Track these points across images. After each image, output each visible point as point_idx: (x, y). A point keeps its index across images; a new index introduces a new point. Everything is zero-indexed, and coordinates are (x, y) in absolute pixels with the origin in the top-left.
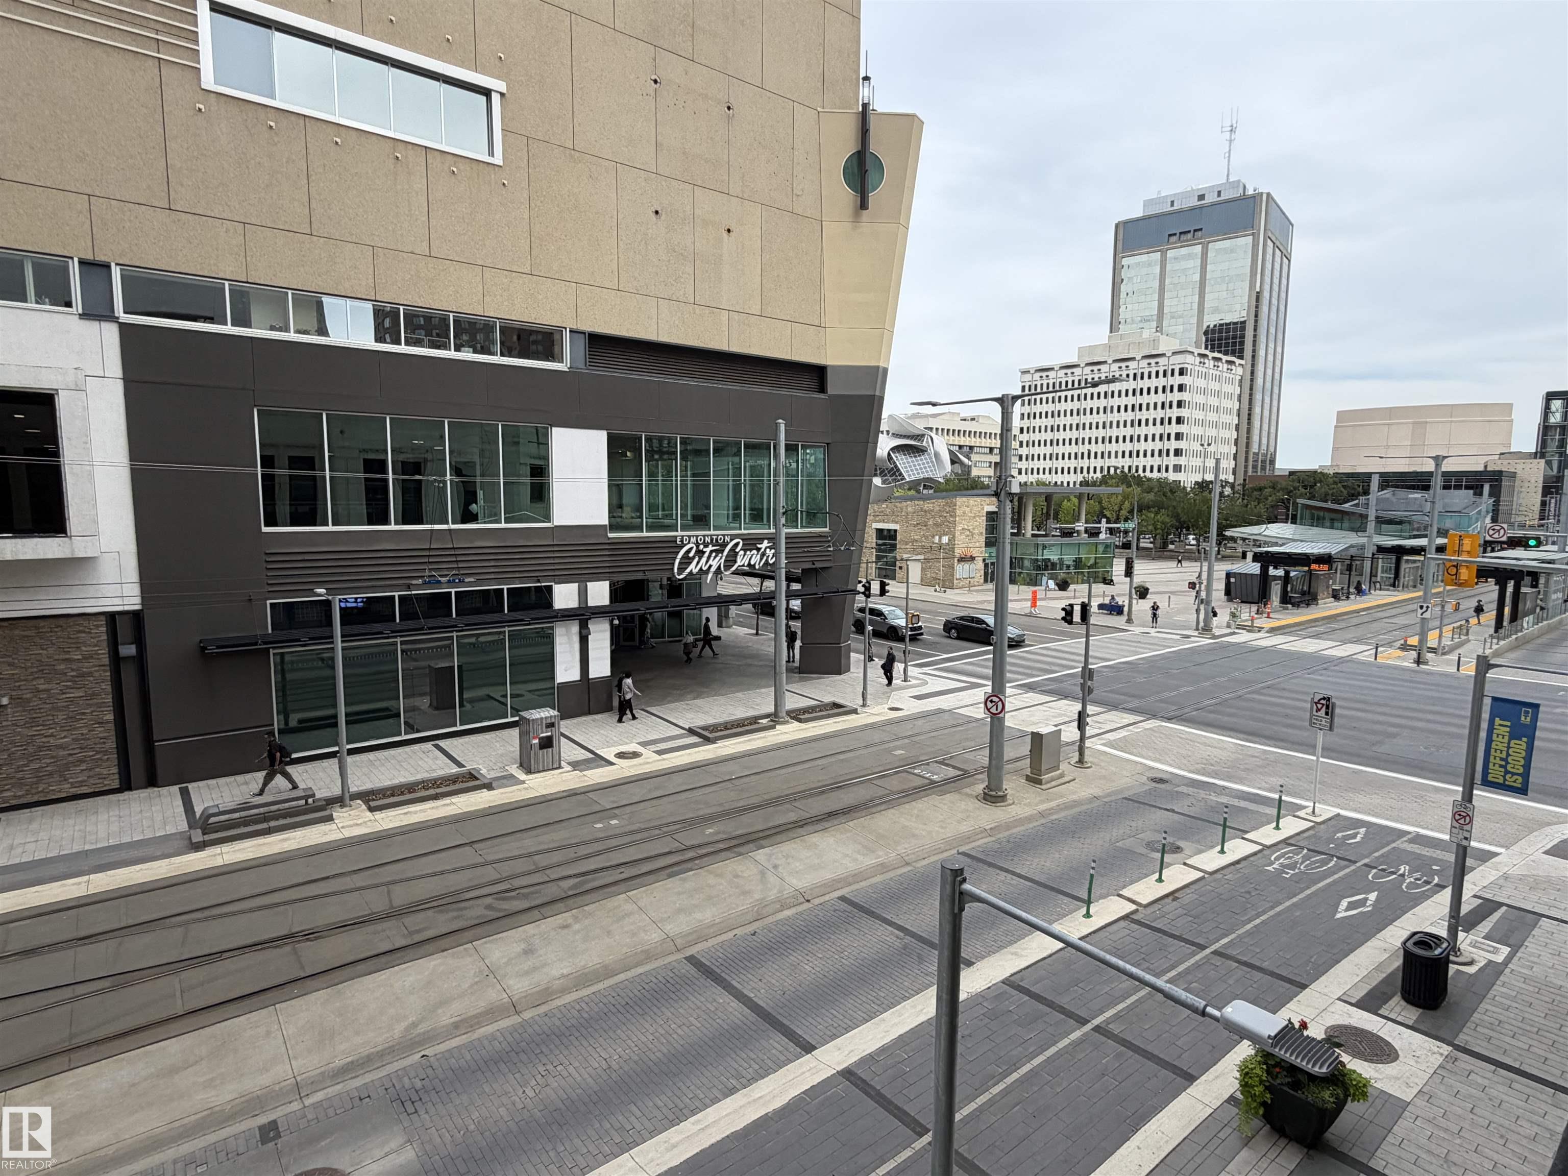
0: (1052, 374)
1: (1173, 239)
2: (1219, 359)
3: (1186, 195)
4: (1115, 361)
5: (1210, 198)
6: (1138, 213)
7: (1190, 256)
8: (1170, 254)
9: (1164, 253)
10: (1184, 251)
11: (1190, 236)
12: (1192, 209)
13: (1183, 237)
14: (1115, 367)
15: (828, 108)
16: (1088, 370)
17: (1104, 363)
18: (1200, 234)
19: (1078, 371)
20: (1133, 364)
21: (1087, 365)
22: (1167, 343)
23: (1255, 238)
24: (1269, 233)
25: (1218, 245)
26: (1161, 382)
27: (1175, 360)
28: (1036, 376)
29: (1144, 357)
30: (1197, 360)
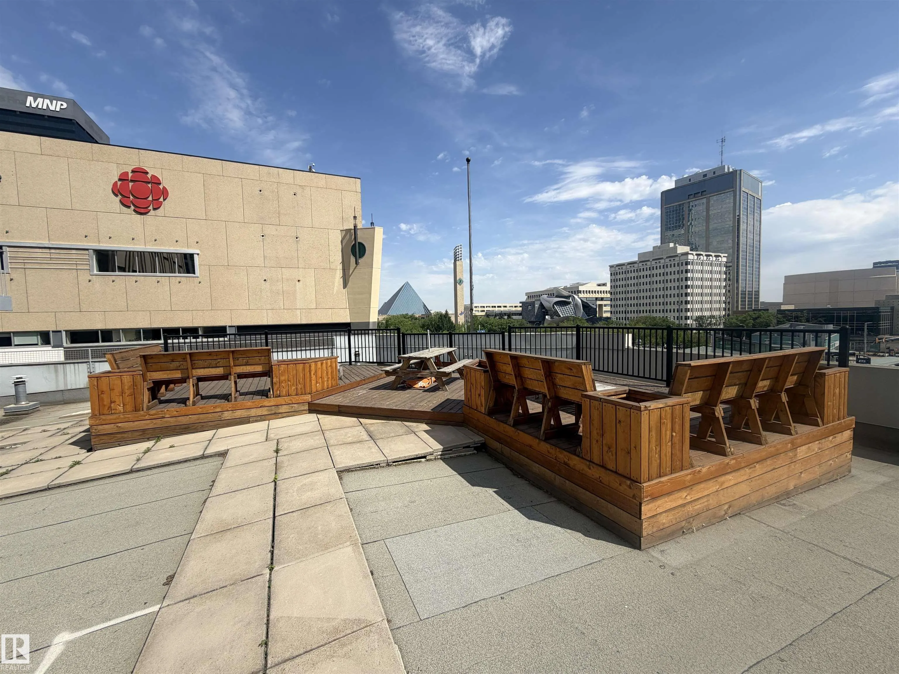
2: (710, 255)
3: (696, 175)
5: (709, 176)
7: (701, 204)
10: (699, 201)
11: (700, 194)
12: (700, 182)
13: (696, 195)
14: (654, 262)
15: (345, 228)
16: (640, 264)
17: (649, 261)
18: (705, 193)
19: (636, 265)
20: (662, 261)
21: (640, 262)
22: (682, 249)
23: (735, 192)
24: (743, 189)
25: (715, 198)
26: (677, 269)
27: (683, 258)
28: (617, 268)
29: (667, 257)
30: (696, 257)
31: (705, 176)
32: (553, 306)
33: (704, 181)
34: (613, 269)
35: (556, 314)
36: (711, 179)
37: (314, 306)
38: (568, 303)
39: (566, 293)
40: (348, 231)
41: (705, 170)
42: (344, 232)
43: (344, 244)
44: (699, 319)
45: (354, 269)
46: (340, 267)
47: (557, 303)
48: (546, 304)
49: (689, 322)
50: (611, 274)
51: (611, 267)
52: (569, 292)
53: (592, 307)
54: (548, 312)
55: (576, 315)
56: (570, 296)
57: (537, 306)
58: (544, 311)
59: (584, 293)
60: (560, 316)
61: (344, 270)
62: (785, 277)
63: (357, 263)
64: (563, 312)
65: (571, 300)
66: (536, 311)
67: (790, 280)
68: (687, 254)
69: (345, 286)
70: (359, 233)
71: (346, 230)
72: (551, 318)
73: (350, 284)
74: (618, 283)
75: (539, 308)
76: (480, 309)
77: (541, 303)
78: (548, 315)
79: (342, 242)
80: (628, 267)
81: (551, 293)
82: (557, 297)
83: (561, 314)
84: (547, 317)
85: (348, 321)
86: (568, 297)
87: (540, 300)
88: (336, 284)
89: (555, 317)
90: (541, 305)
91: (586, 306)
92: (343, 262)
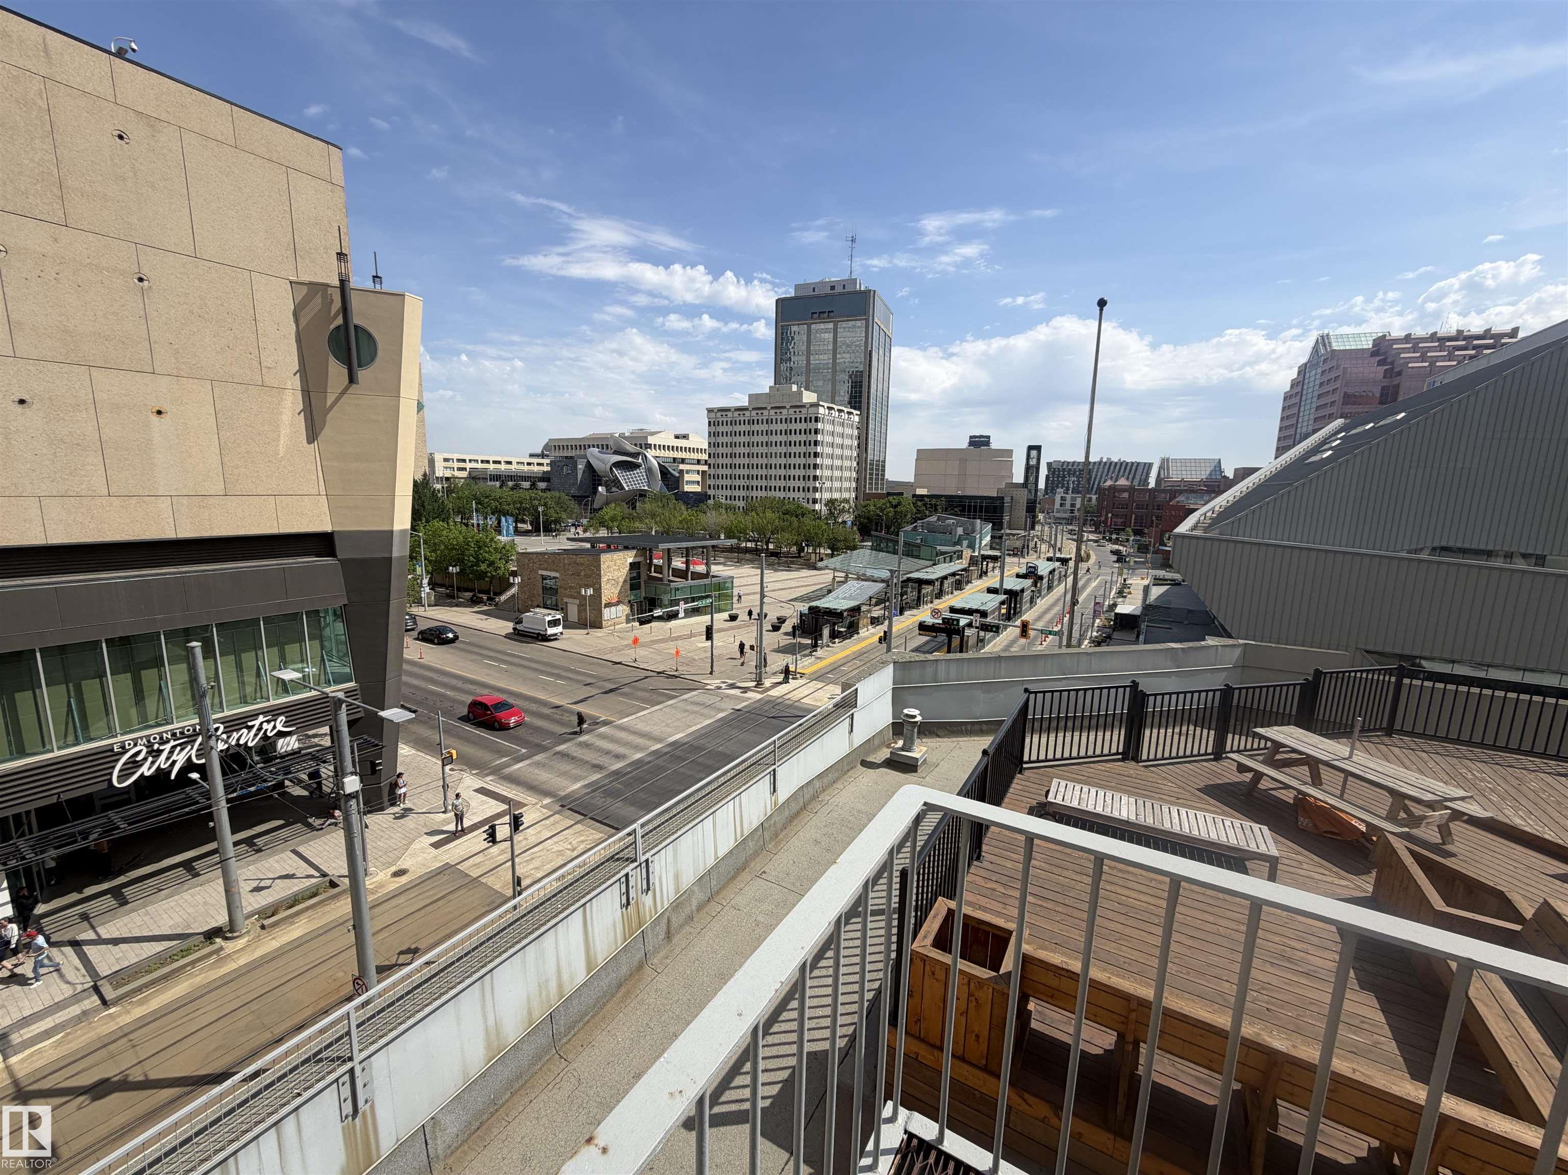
0: (730, 414)
1: (816, 316)
2: (843, 411)
3: (822, 283)
4: (772, 408)
5: (839, 289)
6: (791, 293)
7: (826, 331)
8: (813, 326)
9: (809, 326)
10: (822, 326)
11: (826, 315)
12: (827, 295)
13: (822, 316)
14: (772, 412)
15: (306, 278)
16: (754, 413)
17: (765, 408)
18: (832, 314)
19: (747, 413)
20: (784, 411)
21: (754, 409)
22: (809, 397)
23: (867, 320)
24: (876, 320)
25: (844, 324)
26: (803, 426)
27: (812, 410)
28: (719, 414)
29: (792, 407)
30: (827, 411)
31: (833, 288)
32: (611, 469)
33: (833, 295)
34: (713, 415)
35: (617, 483)
36: (840, 294)
37: (218, 488)
38: (637, 466)
39: (631, 448)
40: (316, 288)
41: (833, 279)
42: (304, 290)
43: (303, 322)
44: (831, 503)
45: (343, 393)
46: (297, 381)
47: (618, 465)
48: (595, 464)
49: (817, 507)
50: (710, 422)
51: (710, 411)
52: (636, 445)
53: (672, 475)
54: (600, 480)
55: (649, 486)
56: (639, 454)
57: (581, 467)
58: (594, 477)
59: (655, 448)
60: (623, 488)
61: (306, 393)
62: (918, 451)
63: (352, 379)
64: (630, 481)
65: (640, 461)
66: (580, 476)
67: (924, 456)
68: (816, 405)
69: (312, 435)
70: (355, 302)
71: (311, 284)
72: (608, 491)
73: (326, 433)
74: (720, 440)
75: (584, 472)
76: (456, 465)
77: (588, 461)
78: (601, 485)
79: (296, 314)
80: (736, 414)
81: (604, 444)
82: (616, 453)
83: (625, 485)
84: (600, 488)
85: (326, 527)
86: (635, 455)
87: (585, 457)
88: (285, 431)
89: (614, 489)
90: (589, 465)
91: (664, 472)
92: (303, 371)
